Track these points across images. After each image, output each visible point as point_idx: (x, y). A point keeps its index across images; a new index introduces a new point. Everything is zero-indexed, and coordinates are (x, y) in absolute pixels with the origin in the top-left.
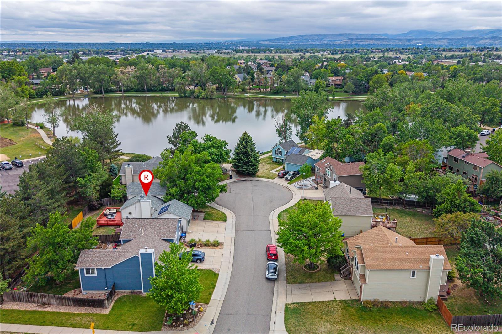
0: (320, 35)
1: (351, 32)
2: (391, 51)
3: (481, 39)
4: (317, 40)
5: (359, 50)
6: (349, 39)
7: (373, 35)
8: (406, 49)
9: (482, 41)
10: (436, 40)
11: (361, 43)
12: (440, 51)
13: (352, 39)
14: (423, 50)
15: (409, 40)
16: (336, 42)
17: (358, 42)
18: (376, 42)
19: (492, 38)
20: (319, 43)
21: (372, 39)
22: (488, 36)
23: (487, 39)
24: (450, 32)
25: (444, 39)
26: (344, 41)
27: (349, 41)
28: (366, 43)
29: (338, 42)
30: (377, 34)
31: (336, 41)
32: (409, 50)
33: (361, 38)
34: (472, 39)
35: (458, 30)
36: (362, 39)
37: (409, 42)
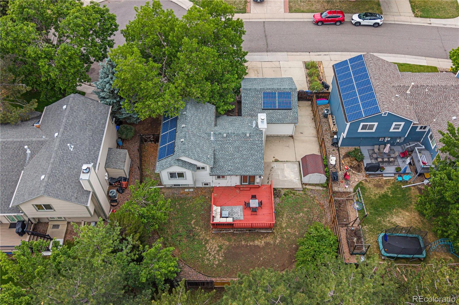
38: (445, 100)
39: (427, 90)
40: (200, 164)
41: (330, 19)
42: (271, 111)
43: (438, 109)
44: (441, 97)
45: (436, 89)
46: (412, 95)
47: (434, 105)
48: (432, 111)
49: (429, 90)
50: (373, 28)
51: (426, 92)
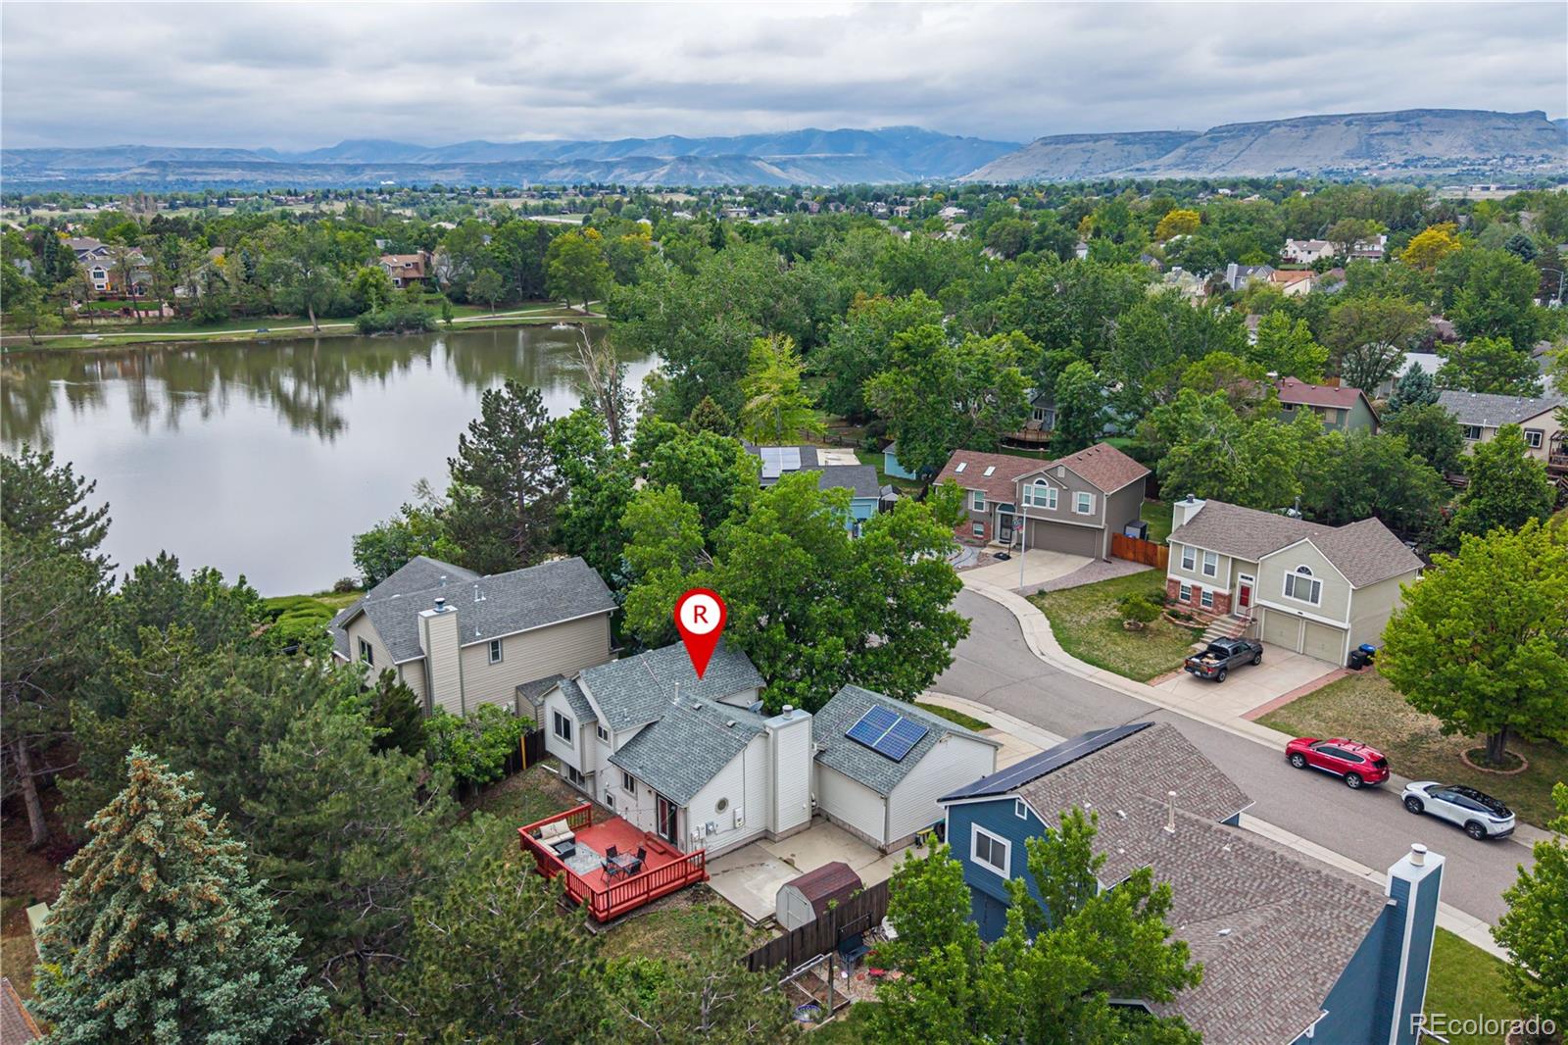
0: (29, 151)
1: (149, 143)
2: (336, 198)
3: (551, 167)
4: (24, 171)
5: (228, 195)
6: (152, 164)
7: (227, 152)
8: (381, 193)
9: (553, 173)
10: (433, 168)
11: (200, 178)
12: (479, 197)
13: (164, 165)
14: (432, 195)
15: (354, 169)
16: (102, 177)
17: (185, 174)
18: (249, 176)
19: (578, 163)
20: (36, 180)
21: (234, 165)
22: (562, 159)
23: (563, 166)
24: (460, 146)
25: (454, 166)
26: (133, 172)
27: (155, 171)
28: (218, 178)
29: (113, 177)
30: (242, 151)
31: (100, 170)
32: (391, 194)
33: (190, 161)
34: (528, 167)
35: (481, 142)
36: (199, 165)
37: (355, 175)
38: (1262, 897)
39: (1226, 848)
40: (604, 722)
41: (1328, 756)
42: (858, 746)
43: (1222, 907)
44: (1256, 884)
45: (1258, 859)
46: (1173, 840)
47: (1218, 892)
48: (1195, 904)
49: (1236, 852)
50: (1463, 838)
51: (1220, 851)
